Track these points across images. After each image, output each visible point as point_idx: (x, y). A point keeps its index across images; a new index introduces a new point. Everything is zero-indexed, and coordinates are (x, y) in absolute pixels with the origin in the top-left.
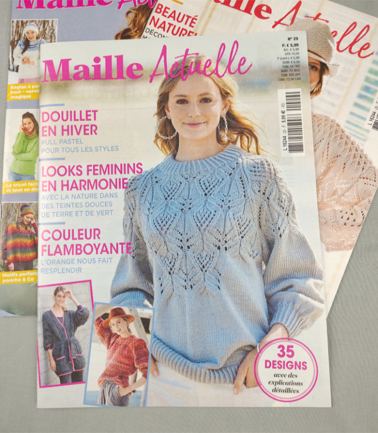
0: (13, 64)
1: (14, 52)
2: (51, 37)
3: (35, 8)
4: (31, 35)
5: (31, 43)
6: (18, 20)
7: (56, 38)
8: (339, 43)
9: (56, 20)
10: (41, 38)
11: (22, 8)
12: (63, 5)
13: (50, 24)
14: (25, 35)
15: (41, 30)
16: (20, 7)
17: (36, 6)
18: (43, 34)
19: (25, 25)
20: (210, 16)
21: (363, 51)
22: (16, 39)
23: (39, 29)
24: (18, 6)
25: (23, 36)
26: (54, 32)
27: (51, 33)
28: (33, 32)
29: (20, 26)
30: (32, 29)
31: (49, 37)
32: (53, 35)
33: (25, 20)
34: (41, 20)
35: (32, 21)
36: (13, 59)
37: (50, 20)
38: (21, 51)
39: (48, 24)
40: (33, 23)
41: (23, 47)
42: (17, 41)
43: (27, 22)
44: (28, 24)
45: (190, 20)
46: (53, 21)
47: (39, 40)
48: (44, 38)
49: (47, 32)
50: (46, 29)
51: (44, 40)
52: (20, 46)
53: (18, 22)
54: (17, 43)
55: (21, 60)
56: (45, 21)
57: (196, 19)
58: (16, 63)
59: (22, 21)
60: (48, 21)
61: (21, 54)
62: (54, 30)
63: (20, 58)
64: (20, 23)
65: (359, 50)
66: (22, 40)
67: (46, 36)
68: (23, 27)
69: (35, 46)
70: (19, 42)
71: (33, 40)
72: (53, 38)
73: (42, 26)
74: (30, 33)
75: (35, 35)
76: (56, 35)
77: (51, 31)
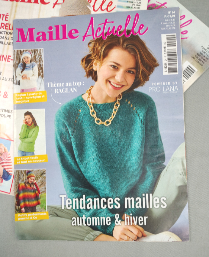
0: (16, 79)
1: (16, 72)
2: (40, 61)
3: (28, 41)
4: (26, 60)
5: (27, 65)
6: (18, 50)
7: (43, 61)
8: (94, 6)
9: (42, 49)
10: (33, 62)
11: (20, 41)
12: (46, 39)
13: (39, 52)
14: (23, 60)
15: (33, 56)
16: (18, 41)
17: (29, 40)
18: (34, 59)
19: (22, 53)
20: (15, 11)
21: (109, 7)
22: (17, 63)
23: (32, 55)
24: (17, 40)
25: (22, 60)
26: (42, 58)
27: (40, 58)
28: (28, 58)
29: (19, 54)
30: (27, 56)
31: (38, 61)
32: (41, 60)
33: (22, 50)
34: (32, 49)
35: (27, 50)
36: (16, 77)
37: (39, 49)
38: (21, 71)
39: (37, 52)
40: (27, 52)
41: (22, 68)
42: (18, 64)
43: (23, 51)
44: (24, 52)
45: (4, 17)
46: (40, 50)
47: (32, 63)
48: (35, 62)
49: (37, 57)
50: (36, 56)
51: (35, 63)
52: (20, 67)
53: (17, 51)
54: (18, 65)
55: (21, 77)
56: (35, 50)
57: (8, 15)
58: (18, 79)
59: (20, 51)
60: (37, 50)
61: (21, 73)
62: (41, 56)
63: (20, 75)
64: (19, 52)
65: (106, 7)
66: (21, 63)
67: (36, 60)
68: (21, 55)
69: (29, 67)
70: (19, 65)
71: (28, 63)
72: (41, 61)
73: (33, 54)
74: (26, 58)
75: (29, 60)
76: (43, 59)
77: (39, 57)
